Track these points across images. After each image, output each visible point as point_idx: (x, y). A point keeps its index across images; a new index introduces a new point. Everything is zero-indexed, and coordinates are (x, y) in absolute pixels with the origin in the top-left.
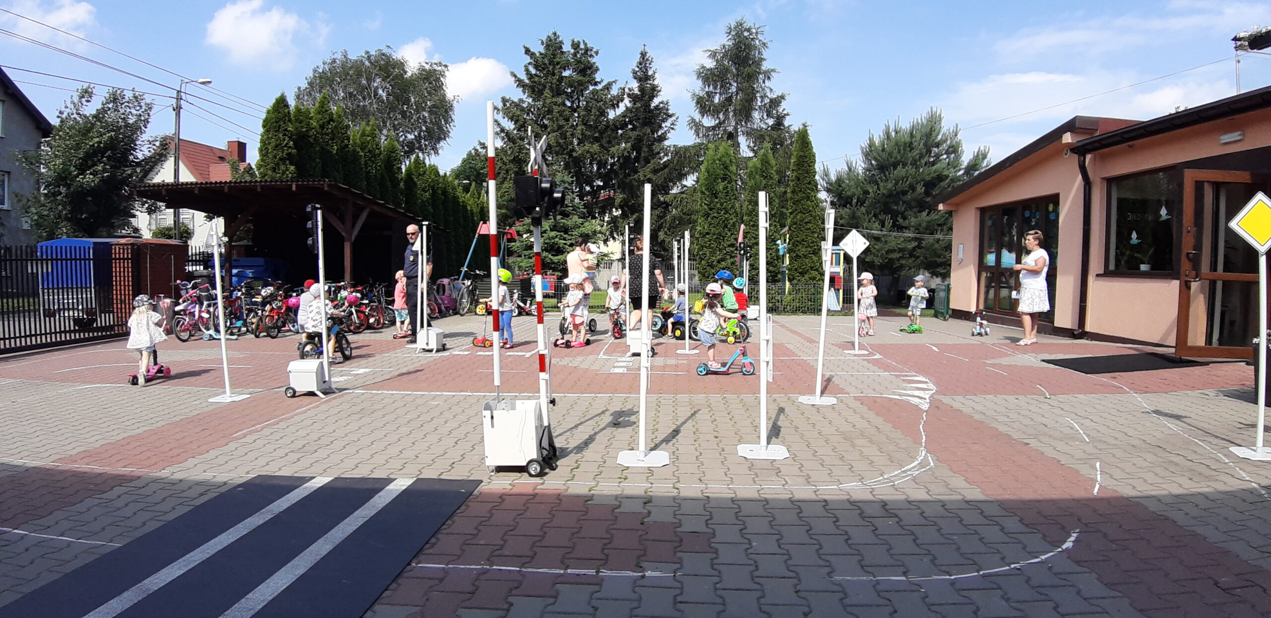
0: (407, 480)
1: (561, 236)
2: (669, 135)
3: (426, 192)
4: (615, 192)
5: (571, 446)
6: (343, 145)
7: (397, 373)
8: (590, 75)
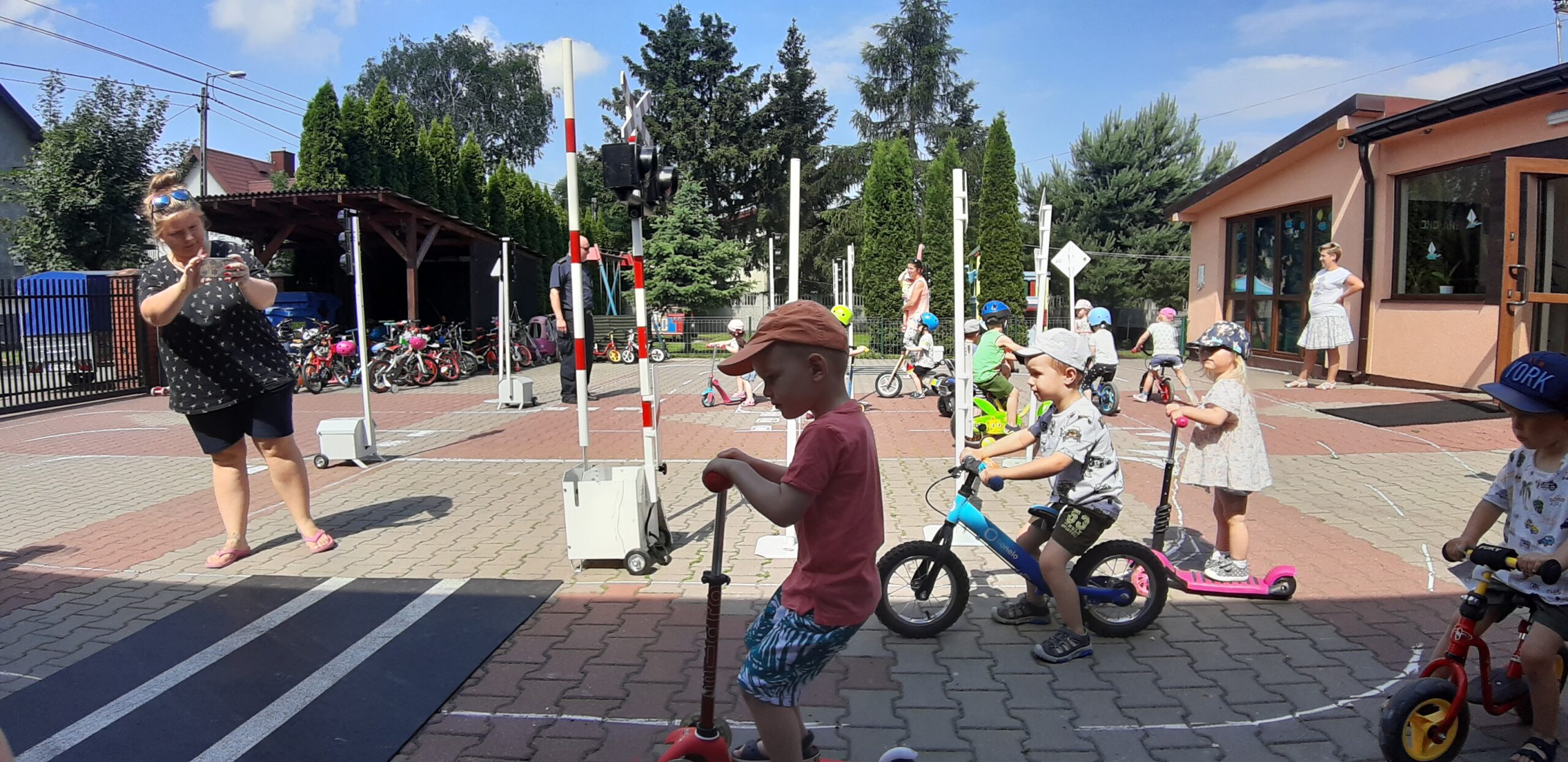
0: (456, 581)
1: (689, 260)
2: (825, 134)
3: (516, 208)
4: (758, 207)
5: (692, 530)
6: (408, 148)
7: (468, 436)
8: (724, 59)
